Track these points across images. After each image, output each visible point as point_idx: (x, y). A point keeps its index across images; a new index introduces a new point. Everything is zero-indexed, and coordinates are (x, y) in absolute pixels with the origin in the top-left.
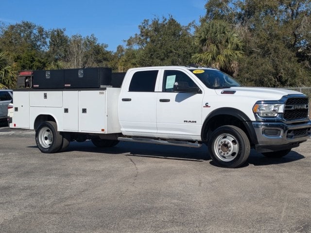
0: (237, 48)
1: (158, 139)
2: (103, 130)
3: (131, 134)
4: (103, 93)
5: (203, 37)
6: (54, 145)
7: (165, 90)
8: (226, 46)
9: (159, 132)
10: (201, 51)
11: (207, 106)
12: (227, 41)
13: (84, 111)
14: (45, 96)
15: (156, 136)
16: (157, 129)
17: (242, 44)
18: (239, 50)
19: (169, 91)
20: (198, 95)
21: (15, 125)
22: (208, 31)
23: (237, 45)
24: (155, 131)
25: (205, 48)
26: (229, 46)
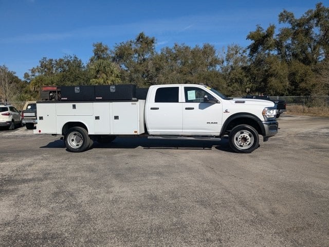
0: (117, 76)
1: (181, 136)
2: (136, 132)
3: (159, 134)
4: (135, 104)
5: (97, 69)
6: (84, 146)
7: (187, 101)
8: (111, 75)
9: (184, 131)
10: (96, 77)
11: (226, 111)
12: (112, 72)
13: (116, 118)
14: (74, 107)
15: (181, 134)
16: (183, 129)
17: (120, 74)
18: (118, 77)
19: (192, 101)
20: (216, 105)
21: (40, 131)
22: (100, 66)
23: (118, 75)
24: (181, 131)
25: (98, 76)
26: (113, 75)
